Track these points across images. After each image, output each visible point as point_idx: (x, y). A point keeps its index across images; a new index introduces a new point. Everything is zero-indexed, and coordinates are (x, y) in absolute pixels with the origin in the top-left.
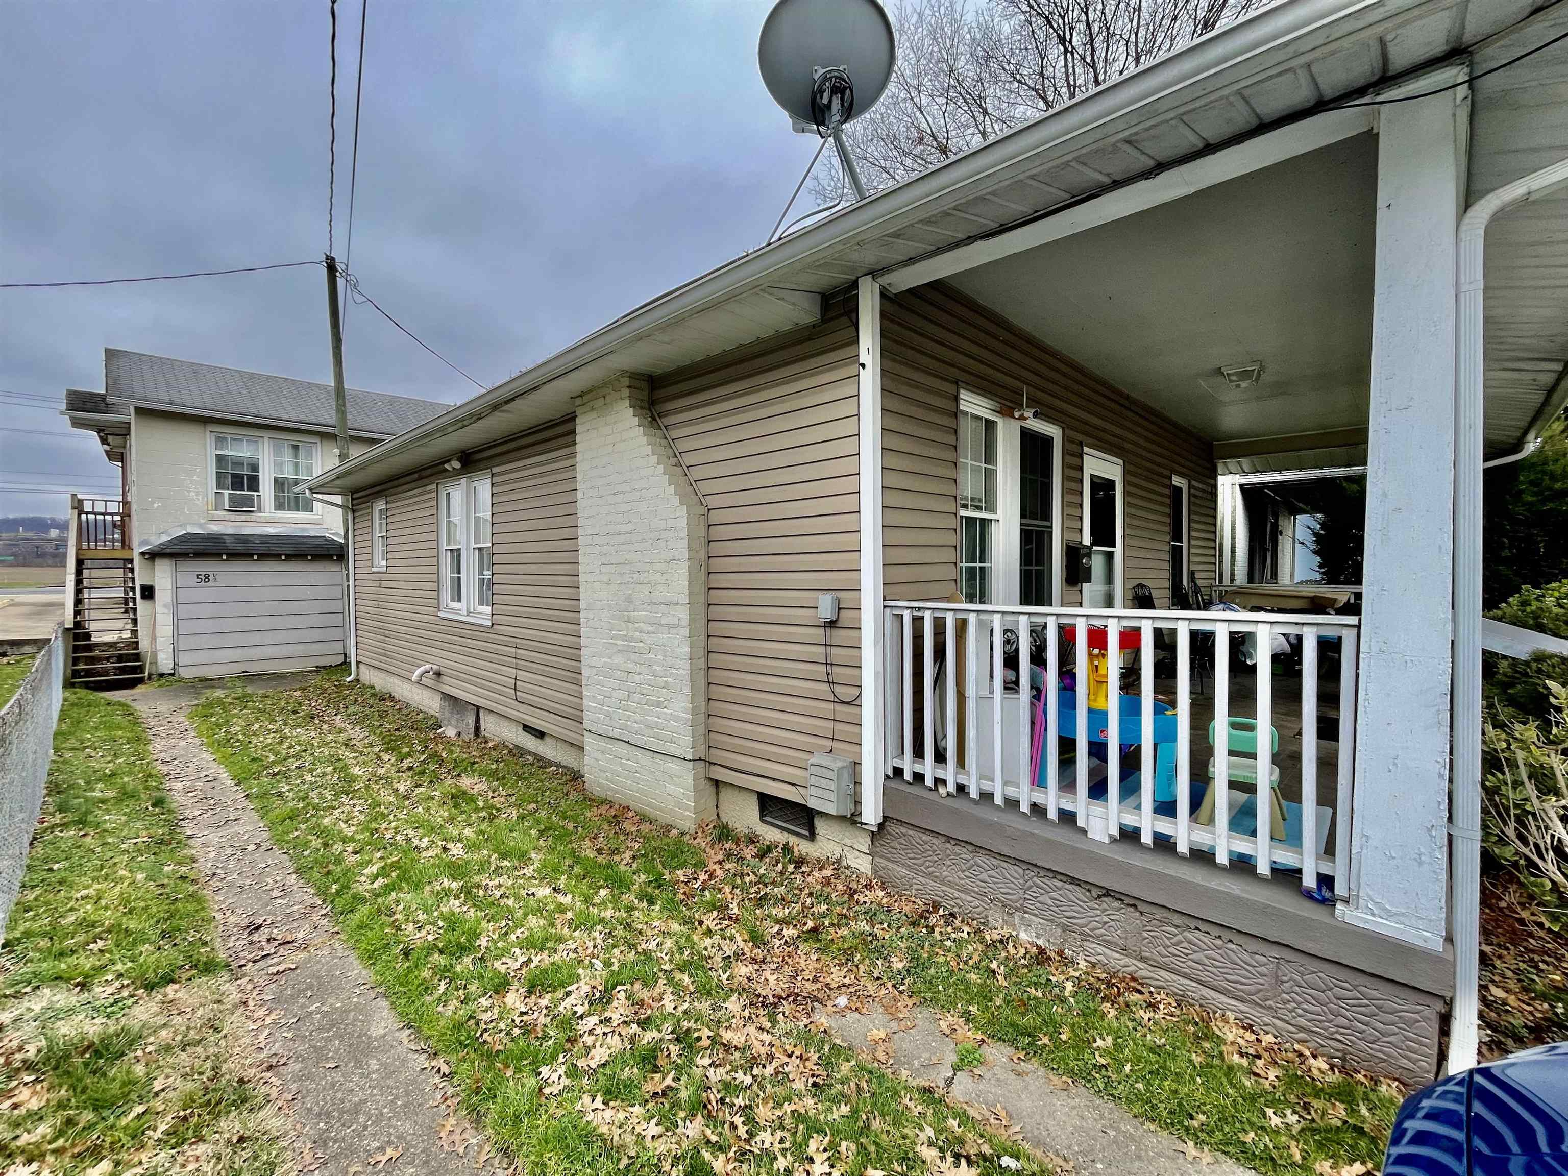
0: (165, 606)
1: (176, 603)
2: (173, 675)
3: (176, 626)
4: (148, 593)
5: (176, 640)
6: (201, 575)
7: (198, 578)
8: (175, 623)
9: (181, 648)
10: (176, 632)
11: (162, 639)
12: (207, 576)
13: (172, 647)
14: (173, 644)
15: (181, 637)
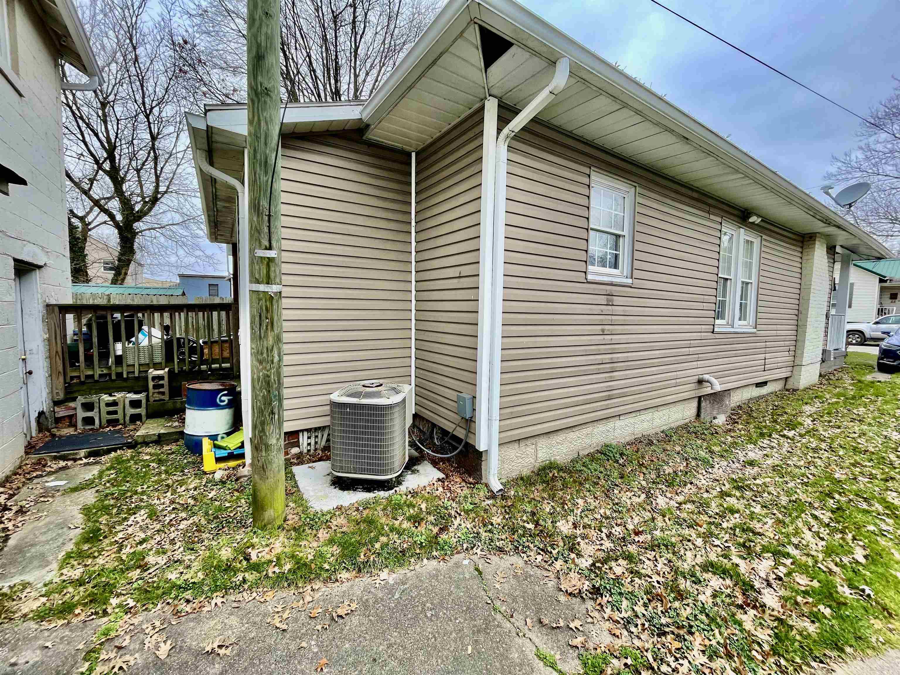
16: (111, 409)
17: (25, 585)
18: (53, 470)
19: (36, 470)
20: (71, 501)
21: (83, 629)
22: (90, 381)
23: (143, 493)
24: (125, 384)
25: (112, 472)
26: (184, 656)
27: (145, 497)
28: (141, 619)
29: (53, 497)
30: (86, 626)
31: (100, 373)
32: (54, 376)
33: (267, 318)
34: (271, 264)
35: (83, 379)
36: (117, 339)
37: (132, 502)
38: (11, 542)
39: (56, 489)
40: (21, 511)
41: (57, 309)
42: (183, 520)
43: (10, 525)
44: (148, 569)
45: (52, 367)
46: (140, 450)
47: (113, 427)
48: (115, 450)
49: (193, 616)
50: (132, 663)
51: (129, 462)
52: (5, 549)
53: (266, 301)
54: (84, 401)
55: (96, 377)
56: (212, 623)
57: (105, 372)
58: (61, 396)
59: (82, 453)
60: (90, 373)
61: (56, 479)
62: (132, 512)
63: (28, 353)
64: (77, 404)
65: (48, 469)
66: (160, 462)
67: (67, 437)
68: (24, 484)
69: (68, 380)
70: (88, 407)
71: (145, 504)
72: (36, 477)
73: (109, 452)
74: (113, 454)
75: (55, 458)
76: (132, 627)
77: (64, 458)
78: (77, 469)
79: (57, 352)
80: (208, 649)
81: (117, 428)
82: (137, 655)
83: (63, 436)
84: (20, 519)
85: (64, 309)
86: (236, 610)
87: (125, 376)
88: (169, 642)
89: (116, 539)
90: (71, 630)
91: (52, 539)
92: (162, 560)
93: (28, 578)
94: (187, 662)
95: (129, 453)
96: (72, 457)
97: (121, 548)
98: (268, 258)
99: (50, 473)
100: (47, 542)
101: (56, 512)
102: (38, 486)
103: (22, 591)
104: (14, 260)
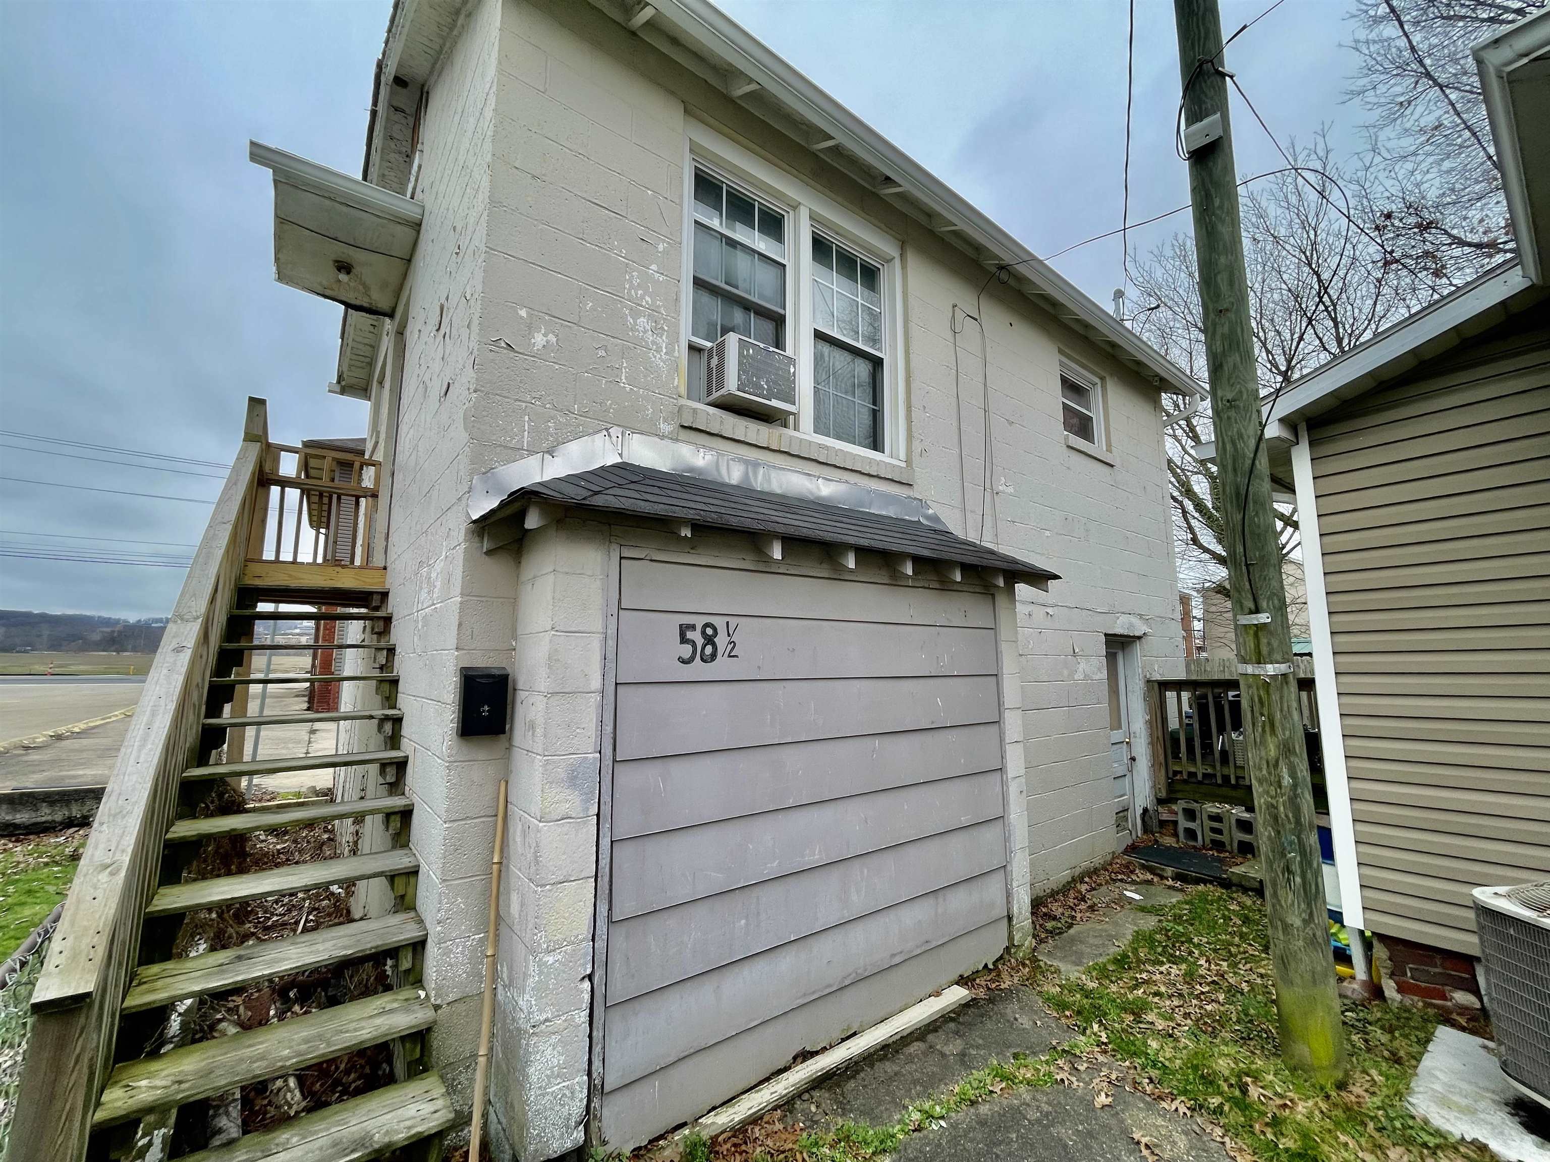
0: (573, 779)
1: (614, 761)
2: (578, 1156)
3: (605, 882)
4: (490, 706)
5: (601, 957)
6: (693, 627)
7: (684, 640)
8: (604, 862)
9: (617, 993)
10: (603, 909)
11: (550, 959)
12: (709, 631)
13: (587, 997)
14: (590, 977)
15: (619, 934)
16: (1216, 825)
17: (1058, 971)
18: (1138, 880)
19: (1123, 873)
20: (1133, 920)
21: (1064, 1032)
22: (1193, 780)
23: (1197, 946)
24: (1233, 793)
25: (1187, 907)
26: (1113, 1122)
27: (1196, 952)
28: (1106, 1061)
29: (1122, 907)
30: (1067, 1032)
31: (1204, 771)
32: (1157, 767)
33: (1262, 715)
34: (1260, 634)
35: (1185, 777)
36: (1221, 730)
37: (1180, 950)
38: (1072, 931)
39: (1130, 900)
40: (1092, 908)
41: (1156, 686)
42: (1216, 1002)
43: (1079, 915)
44: (1141, 1022)
45: (1154, 755)
46: (1235, 895)
47: (1218, 852)
48: (1205, 882)
49: (1148, 1099)
50: (1074, 1086)
51: (1212, 905)
52: (1065, 934)
53: (1258, 689)
54: (1185, 806)
55: (1200, 777)
56: (1160, 1122)
57: (1209, 771)
58: (1163, 794)
59: (1169, 871)
60: (1193, 770)
61: (1136, 892)
62: (1174, 960)
63: (1132, 735)
64: (1178, 807)
65: (1134, 877)
66: (1246, 920)
67: (1166, 847)
68: (1107, 883)
69: (1171, 775)
70: (1190, 815)
71: (1192, 960)
72: (1121, 880)
73: (1197, 881)
74: (1201, 887)
75: (1143, 867)
76: (1094, 1061)
77: (1152, 870)
78: (1160, 888)
79: (1158, 738)
80: (1136, 1136)
81: (1222, 855)
82: (1081, 1084)
83: (1163, 845)
84: (1088, 914)
85: (1165, 685)
86: (1194, 1135)
87: (1233, 781)
88: (1110, 1099)
89: (1138, 976)
90: (1057, 1026)
91: (1095, 946)
92: (1161, 1024)
93: (1063, 967)
94: (1111, 1129)
95: (1219, 892)
96: (1159, 872)
97: (1136, 987)
98: (1256, 625)
99: (1133, 882)
100: (1092, 945)
101: (1116, 924)
102: (1117, 890)
103: (1052, 973)
104: (1106, 635)
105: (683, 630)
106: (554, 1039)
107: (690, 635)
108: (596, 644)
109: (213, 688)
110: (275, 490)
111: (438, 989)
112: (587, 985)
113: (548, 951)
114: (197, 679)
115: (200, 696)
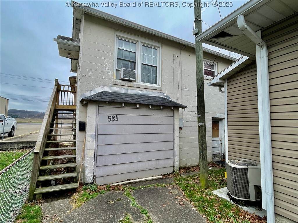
0: (91, 136)
1: (97, 134)
2: (92, 183)
3: (96, 150)
4: (83, 127)
5: (95, 160)
6: (111, 116)
7: (109, 118)
8: (96, 148)
9: (98, 165)
10: (96, 154)
11: (88, 159)
12: (113, 117)
13: (93, 164)
14: (94, 162)
15: (98, 158)
28: (176, 185)
38: (192, 172)
43: (196, 170)
44: (186, 182)
75: (216, 164)
76: (174, 185)
78: (217, 168)
84: (198, 170)
90: (173, 182)
93: (184, 176)
99: (212, 167)
104: (212, 118)
105: (109, 117)
106: (89, 169)
107: (110, 117)
108: (95, 118)
109: (51, 124)
110: (60, 92)
111: (77, 163)
112: (93, 163)
113: (88, 158)
114: (49, 122)
115: (49, 125)
